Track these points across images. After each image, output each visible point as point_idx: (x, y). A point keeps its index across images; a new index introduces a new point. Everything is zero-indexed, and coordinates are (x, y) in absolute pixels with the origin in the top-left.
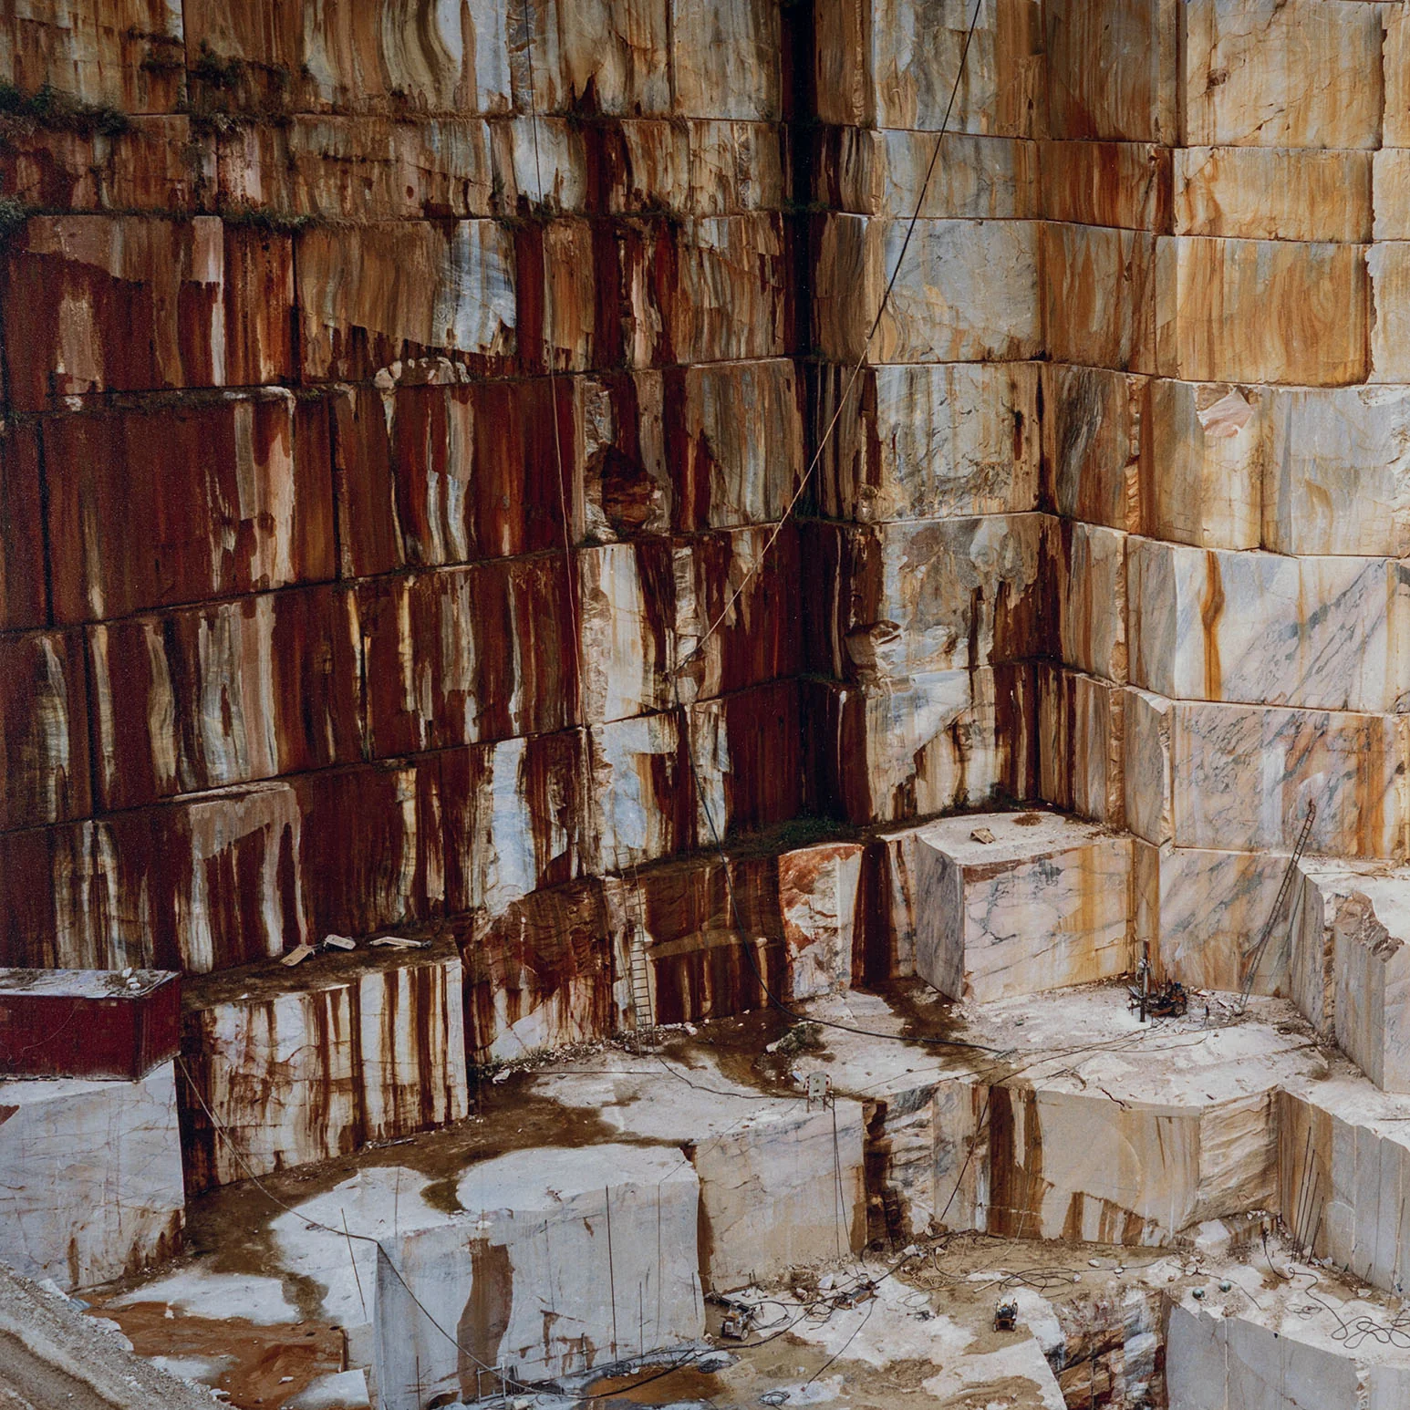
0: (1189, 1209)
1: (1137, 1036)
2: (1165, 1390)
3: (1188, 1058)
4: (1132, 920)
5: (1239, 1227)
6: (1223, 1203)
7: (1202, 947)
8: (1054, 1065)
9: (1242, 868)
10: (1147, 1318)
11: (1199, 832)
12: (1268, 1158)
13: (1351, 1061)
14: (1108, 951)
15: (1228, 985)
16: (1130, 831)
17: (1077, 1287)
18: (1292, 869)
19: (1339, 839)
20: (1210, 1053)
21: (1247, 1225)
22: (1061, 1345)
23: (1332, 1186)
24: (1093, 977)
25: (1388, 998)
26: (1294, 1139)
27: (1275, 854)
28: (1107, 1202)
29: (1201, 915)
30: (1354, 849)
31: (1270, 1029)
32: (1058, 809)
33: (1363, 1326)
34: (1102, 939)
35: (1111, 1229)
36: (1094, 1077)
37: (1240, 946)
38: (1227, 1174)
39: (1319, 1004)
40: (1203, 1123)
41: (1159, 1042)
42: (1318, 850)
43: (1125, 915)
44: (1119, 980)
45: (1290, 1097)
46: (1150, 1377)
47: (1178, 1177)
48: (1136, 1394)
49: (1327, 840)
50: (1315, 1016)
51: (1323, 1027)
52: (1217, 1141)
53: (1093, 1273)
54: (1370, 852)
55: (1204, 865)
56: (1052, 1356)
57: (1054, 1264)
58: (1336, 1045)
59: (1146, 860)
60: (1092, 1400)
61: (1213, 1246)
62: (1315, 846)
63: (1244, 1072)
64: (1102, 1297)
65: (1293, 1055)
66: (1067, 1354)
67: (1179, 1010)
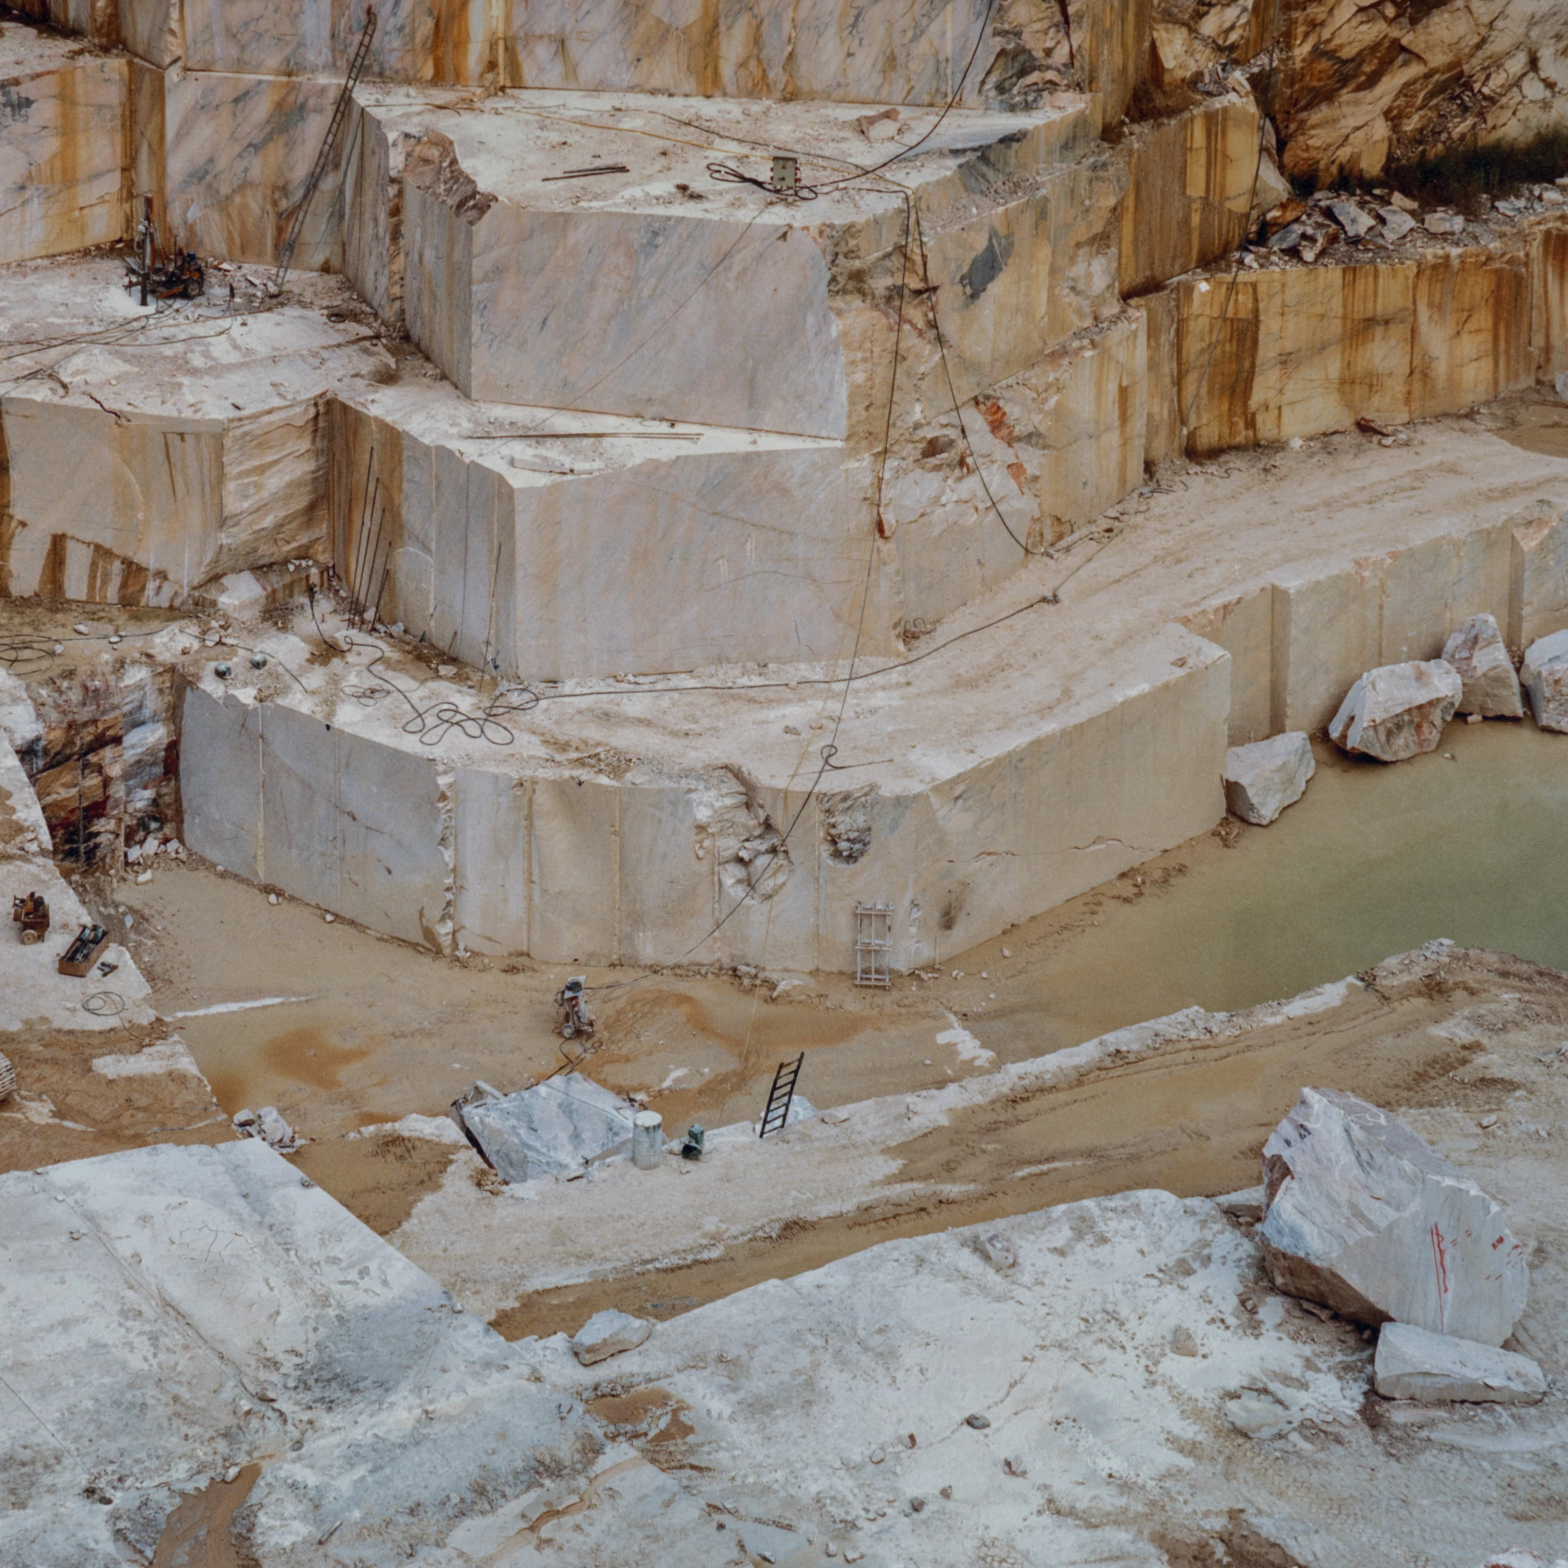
0: (209, 557)
1: (136, 325)
2: (178, 800)
3: (206, 354)
4: (128, 168)
5: (276, 581)
6: (255, 550)
7: (223, 205)
8: (25, 362)
9: (277, 98)
10: (154, 703)
11: (218, 49)
12: (315, 490)
13: (428, 358)
14: (98, 210)
15: (260, 256)
16: (126, 48)
17: (58, 661)
18: (345, 100)
19: (408, 59)
20: (236, 347)
21: (287, 579)
22: (38, 739)
23: (402, 527)
24: (76, 245)
25: (477, 273)
26: (351, 464)
27: (322, 79)
28: (98, 547)
29: (222, 163)
30: (428, 72)
31: (317, 315)
32: (27, 19)
33: (446, 716)
34: (88, 193)
35: (105, 583)
36: (78, 379)
37: (275, 203)
38: (260, 509)
39: (383, 281)
40: (227, 442)
41: (166, 332)
42: (381, 74)
43: (119, 161)
44: (112, 249)
45: (345, 408)
46: (157, 782)
47: (195, 515)
48: (140, 805)
49: (393, 61)
50: (378, 298)
51: (389, 313)
52: (246, 466)
53: (81, 643)
54: (450, 76)
55: (225, 94)
56: (26, 753)
57: (27, 630)
58: (406, 338)
59: (147, 87)
60: (79, 814)
61: (243, 607)
62: (376, 69)
63: (283, 374)
64: (93, 675)
65: (350, 350)
66: (46, 752)
67: (193, 289)
